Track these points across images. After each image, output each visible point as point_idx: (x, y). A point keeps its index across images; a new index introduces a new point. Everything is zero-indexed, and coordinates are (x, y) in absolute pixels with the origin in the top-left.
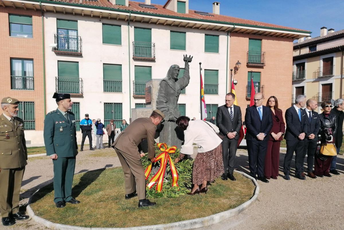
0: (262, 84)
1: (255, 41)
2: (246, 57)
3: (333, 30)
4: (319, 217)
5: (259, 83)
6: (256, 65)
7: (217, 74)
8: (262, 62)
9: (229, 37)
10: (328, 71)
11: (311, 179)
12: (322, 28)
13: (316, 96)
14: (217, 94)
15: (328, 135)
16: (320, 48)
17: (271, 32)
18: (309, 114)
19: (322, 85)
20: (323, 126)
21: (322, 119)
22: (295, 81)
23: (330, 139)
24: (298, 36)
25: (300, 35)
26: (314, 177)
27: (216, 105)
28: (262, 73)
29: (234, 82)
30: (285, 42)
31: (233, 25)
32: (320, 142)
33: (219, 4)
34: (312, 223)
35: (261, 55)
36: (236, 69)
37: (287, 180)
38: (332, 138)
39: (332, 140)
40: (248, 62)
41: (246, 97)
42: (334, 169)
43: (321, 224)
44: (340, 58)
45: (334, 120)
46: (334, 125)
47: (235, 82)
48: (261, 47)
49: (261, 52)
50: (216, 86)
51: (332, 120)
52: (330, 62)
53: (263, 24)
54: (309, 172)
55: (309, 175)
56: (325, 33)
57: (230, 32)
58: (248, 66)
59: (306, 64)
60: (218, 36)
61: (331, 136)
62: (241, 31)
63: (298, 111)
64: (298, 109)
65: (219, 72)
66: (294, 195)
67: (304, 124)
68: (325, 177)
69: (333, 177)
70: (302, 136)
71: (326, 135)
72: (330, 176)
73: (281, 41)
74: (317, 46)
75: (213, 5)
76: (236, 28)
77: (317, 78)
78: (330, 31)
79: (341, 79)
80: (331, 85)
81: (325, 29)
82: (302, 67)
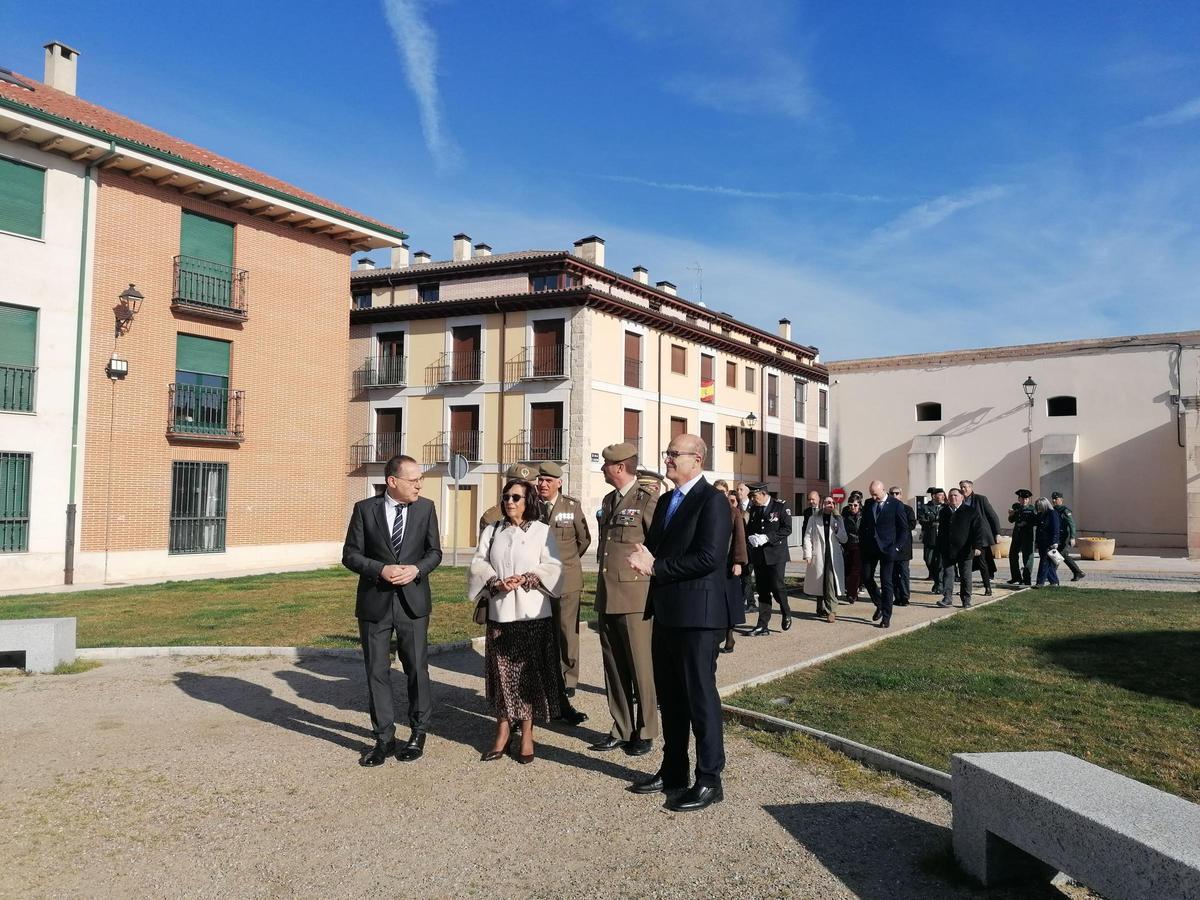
0: (236, 385)
1: (206, 221)
2: (170, 277)
3: (489, 248)
5: (226, 381)
6: (210, 311)
7: (33, 327)
8: (236, 307)
9: (93, 184)
10: (468, 369)
12: (458, 237)
13: (434, 443)
14: (30, 408)
16: (449, 293)
17: (269, 205)
19: (454, 409)
22: (376, 388)
24: (366, 238)
25: (371, 237)
27: (21, 455)
28: (236, 345)
29: (114, 367)
30: (324, 250)
31: (109, 141)
33: (73, 56)
35: (231, 278)
36: (123, 316)
40: (177, 295)
41: (169, 432)
44: (496, 333)
47: (119, 368)
48: (231, 248)
49: (232, 267)
50: (27, 374)
52: (472, 339)
53: (239, 169)
56: (466, 254)
57: (100, 166)
58: (177, 312)
59: (407, 338)
60: (44, 170)
62: (143, 172)
65: (43, 316)
73: (308, 246)
74: (441, 288)
75: (48, 50)
76: (122, 156)
77: (436, 384)
78: (479, 251)
79: (502, 394)
80: (474, 410)
81: (465, 242)
82: (395, 346)
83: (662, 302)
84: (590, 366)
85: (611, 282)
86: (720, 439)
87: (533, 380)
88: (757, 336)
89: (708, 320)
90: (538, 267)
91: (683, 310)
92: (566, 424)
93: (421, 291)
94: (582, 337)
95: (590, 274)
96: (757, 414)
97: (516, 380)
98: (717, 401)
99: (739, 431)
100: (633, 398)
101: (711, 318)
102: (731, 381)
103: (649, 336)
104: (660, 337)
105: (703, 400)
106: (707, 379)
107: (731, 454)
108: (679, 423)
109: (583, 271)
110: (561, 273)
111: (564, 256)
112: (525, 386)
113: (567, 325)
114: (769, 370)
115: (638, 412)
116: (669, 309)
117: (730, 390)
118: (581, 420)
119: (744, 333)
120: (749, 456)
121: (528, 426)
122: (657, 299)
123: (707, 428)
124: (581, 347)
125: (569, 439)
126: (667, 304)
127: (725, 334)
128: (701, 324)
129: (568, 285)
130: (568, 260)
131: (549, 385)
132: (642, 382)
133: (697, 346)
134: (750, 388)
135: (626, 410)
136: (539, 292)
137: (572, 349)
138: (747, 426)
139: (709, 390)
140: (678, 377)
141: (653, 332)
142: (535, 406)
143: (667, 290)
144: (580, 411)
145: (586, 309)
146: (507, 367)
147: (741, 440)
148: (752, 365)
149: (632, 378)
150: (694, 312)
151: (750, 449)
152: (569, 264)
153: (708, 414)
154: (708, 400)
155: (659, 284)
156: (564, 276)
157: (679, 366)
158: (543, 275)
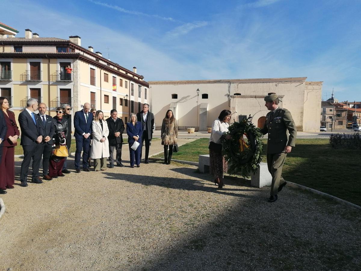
3: (38, 35)
4: (71, 210)
10: (36, 76)
11: (48, 182)
12: (27, 30)
13: (24, 100)
15: (62, 138)
16: (26, 50)
18: (43, 119)
19: (31, 89)
20: (57, 131)
21: (55, 123)
23: (64, 142)
24: (4, 31)
25: (5, 31)
26: (50, 179)
32: (55, 145)
34: (68, 216)
37: (25, 186)
38: (65, 141)
39: (65, 143)
42: (65, 169)
43: (74, 214)
45: (66, 124)
46: (66, 129)
51: (64, 125)
52: (37, 66)
54: (45, 175)
55: (45, 178)
56: (30, 36)
59: (12, 65)
61: (64, 139)
63: (31, 115)
64: (31, 112)
66: (40, 199)
67: (40, 128)
68: (59, 178)
69: (66, 176)
70: (40, 139)
71: (60, 138)
72: (63, 176)
74: (23, 47)
77: (24, 81)
78: (35, 36)
79: (49, 85)
80: (39, 90)
81: (30, 32)
82: (7, 66)
83: (100, 59)
84: (80, 78)
85: (84, 52)
86: (118, 102)
87: (60, 81)
88: (127, 71)
89: (114, 66)
90: (60, 44)
91: (106, 62)
92: (72, 96)
93: (15, 48)
94: (77, 69)
95: (77, 49)
96: (128, 95)
97: (54, 81)
98: (117, 90)
99: (123, 100)
100: (93, 89)
101: (115, 65)
102: (121, 85)
103: (97, 70)
104: (101, 70)
105: (113, 90)
106: (114, 84)
107: (121, 106)
108: (107, 97)
109: (75, 47)
110: (68, 47)
111: (69, 42)
112: (57, 83)
113: (72, 65)
114: (131, 82)
115: (94, 93)
116: (102, 61)
117: (121, 87)
118: (77, 95)
119: (124, 70)
120: (126, 107)
121: (59, 96)
122: (98, 58)
123: (114, 98)
124: (77, 72)
125: (73, 101)
126: (101, 60)
127: (118, 70)
128: (111, 67)
129: (70, 52)
130: (70, 43)
131: (66, 83)
132: (95, 84)
133: (112, 74)
134: (126, 87)
135: (91, 92)
136: (60, 53)
137: (74, 72)
138: (126, 98)
139: (115, 87)
140: (106, 83)
141: (99, 69)
142: (61, 89)
143: (99, 54)
144: (77, 92)
145: (78, 60)
146: (51, 77)
147: (124, 102)
148: (127, 80)
149: (93, 82)
150: (109, 63)
151: (126, 105)
152: (71, 44)
153: (115, 94)
154: (115, 90)
155: (96, 52)
156: (69, 48)
157: (106, 80)
158: (61, 47)
